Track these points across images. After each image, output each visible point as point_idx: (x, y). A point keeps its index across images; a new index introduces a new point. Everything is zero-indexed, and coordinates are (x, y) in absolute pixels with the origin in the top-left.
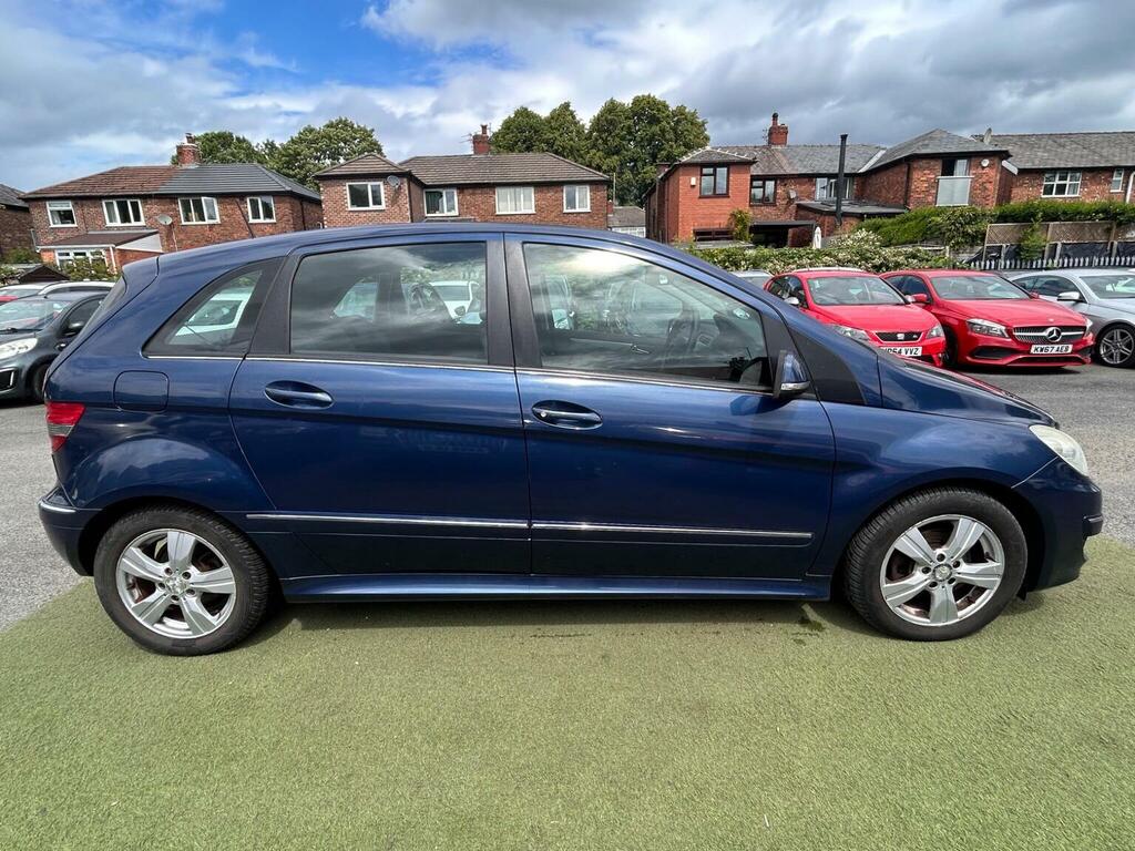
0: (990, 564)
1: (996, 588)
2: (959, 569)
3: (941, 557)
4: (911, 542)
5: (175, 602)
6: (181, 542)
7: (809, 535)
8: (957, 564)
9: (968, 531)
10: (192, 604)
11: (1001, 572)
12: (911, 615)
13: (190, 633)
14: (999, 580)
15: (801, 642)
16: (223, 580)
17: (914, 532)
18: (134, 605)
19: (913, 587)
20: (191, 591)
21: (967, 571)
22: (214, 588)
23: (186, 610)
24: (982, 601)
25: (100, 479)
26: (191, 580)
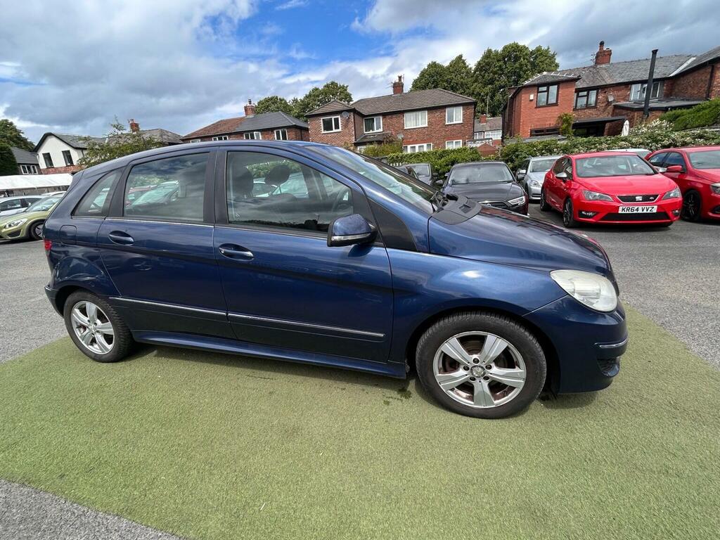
0: (517, 370)
1: (521, 388)
2: (491, 371)
3: (476, 361)
4: (452, 348)
5: (93, 336)
6: (91, 308)
7: (382, 335)
8: (489, 367)
9: (495, 345)
10: (100, 338)
11: (524, 376)
12: (461, 397)
13: (100, 351)
14: (523, 382)
16: (109, 328)
17: (454, 340)
18: (80, 335)
19: (456, 378)
20: (99, 332)
21: (498, 373)
22: (107, 331)
23: (98, 341)
24: (512, 396)
26: (98, 326)
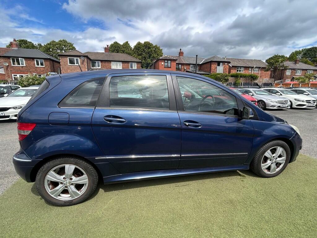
0: (283, 158)
1: (284, 163)
3: (274, 157)
4: (268, 154)
5: (66, 188)
6: (70, 168)
7: (247, 153)
8: (277, 158)
9: (280, 150)
10: (72, 188)
11: (285, 159)
13: (71, 198)
14: (285, 161)
15: (243, 181)
16: (84, 179)
17: (269, 151)
18: (50, 191)
19: (268, 164)
20: (72, 184)
21: (279, 159)
22: (80, 182)
23: (70, 191)
24: (281, 166)
25: (36, 150)
26: (73, 180)
